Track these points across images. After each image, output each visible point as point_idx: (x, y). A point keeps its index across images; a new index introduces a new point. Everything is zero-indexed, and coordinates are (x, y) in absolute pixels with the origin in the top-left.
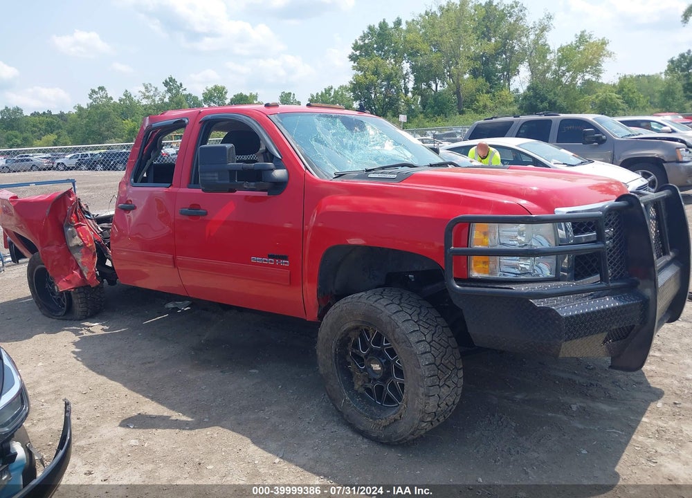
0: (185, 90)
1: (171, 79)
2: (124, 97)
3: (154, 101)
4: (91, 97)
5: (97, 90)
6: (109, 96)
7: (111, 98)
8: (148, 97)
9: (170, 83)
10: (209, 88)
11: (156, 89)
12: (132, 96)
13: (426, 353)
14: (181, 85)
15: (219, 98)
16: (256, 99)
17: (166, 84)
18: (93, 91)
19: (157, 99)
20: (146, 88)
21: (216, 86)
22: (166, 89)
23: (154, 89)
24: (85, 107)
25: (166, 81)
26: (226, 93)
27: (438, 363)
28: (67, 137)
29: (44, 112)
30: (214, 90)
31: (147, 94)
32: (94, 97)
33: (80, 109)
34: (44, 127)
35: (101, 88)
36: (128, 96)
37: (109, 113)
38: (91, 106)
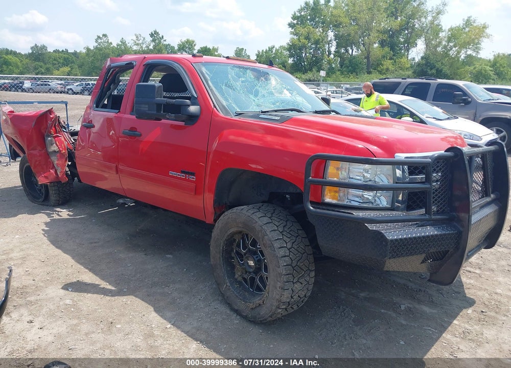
0: (165, 41)
1: (156, 32)
2: (120, 43)
3: (142, 47)
4: (96, 41)
5: (101, 36)
6: (110, 42)
7: (111, 43)
8: (137, 45)
9: (154, 35)
10: (183, 40)
11: (144, 39)
12: (127, 43)
13: (285, 256)
14: (163, 37)
15: (189, 49)
16: (217, 52)
17: (152, 35)
18: (99, 37)
19: (144, 46)
20: (137, 37)
21: (188, 40)
22: (152, 39)
23: (142, 39)
24: (92, 48)
25: (152, 33)
26: (195, 45)
27: (294, 265)
28: (78, 70)
29: (63, 51)
30: (187, 42)
31: (137, 42)
32: (99, 41)
33: (88, 49)
34: (62, 61)
35: (105, 35)
36: (123, 42)
37: (109, 54)
38: (96, 48)
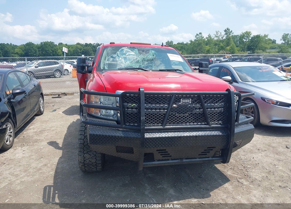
0: (233, 33)
1: (228, 29)
2: (208, 37)
3: (219, 38)
4: (196, 37)
5: (199, 34)
6: (203, 36)
7: (203, 37)
8: (217, 37)
9: (227, 31)
10: (243, 32)
11: (221, 33)
12: (211, 36)
14: (232, 31)
15: (247, 37)
17: (225, 31)
18: (197, 35)
19: (220, 37)
20: (217, 33)
22: (225, 33)
23: (220, 33)
24: (193, 41)
25: (225, 30)
26: (251, 34)
28: (185, 52)
29: (181, 43)
30: (246, 33)
31: (217, 35)
32: (197, 37)
33: (191, 41)
34: (180, 48)
35: (200, 33)
36: (209, 36)
37: (201, 43)
38: (195, 40)
